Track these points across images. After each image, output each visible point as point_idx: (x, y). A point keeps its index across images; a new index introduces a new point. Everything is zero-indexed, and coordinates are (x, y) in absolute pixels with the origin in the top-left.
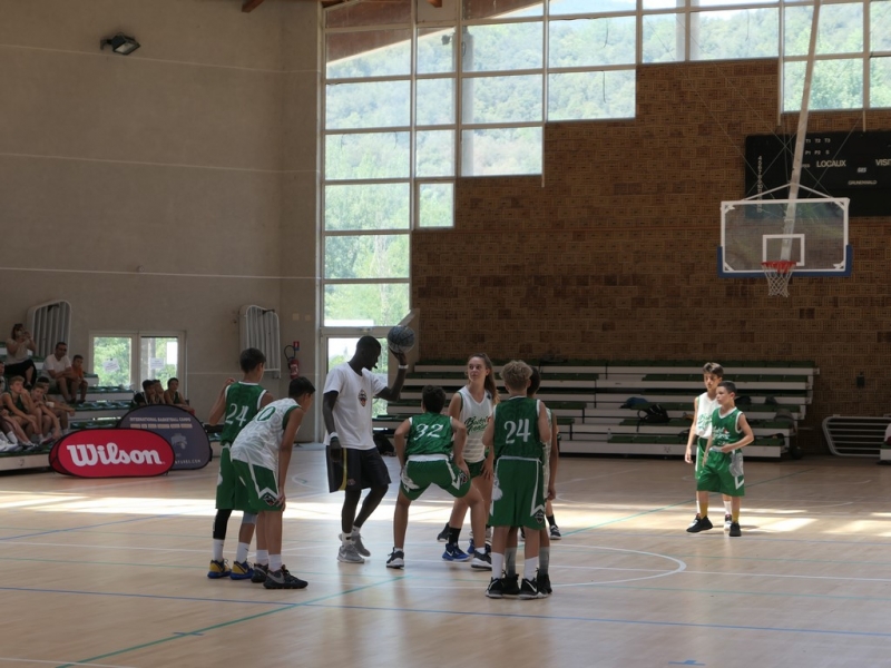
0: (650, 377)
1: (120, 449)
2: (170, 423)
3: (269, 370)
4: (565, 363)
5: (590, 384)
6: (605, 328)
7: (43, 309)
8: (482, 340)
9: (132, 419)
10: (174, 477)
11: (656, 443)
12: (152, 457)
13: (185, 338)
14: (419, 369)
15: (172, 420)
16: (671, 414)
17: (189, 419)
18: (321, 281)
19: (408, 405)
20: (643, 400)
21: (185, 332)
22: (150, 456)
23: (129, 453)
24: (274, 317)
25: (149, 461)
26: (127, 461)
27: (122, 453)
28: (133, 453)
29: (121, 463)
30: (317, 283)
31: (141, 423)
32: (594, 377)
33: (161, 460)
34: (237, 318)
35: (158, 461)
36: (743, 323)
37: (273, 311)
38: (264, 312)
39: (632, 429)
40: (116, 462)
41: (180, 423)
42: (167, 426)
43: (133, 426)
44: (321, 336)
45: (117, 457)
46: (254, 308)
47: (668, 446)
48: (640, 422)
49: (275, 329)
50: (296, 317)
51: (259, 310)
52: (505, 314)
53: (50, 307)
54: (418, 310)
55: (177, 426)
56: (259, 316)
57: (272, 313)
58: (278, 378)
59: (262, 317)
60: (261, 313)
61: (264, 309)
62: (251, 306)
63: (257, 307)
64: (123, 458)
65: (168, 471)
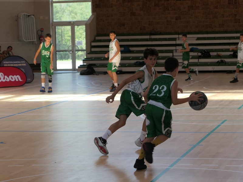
0: (198, 39)
1: (4, 75)
2: (18, 64)
4: (160, 34)
5: (174, 42)
6: (176, 19)
8: (124, 25)
9: (4, 62)
10: (27, 86)
11: (208, 66)
12: (18, 78)
14: (97, 38)
15: (19, 62)
16: (212, 54)
17: (24, 62)
18: (51, 2)
19: (96, 54)
20: (197, 48)
22: (16, 78)
23: (8, 77)
24: (33, 18)
25: (17, 80)
26: (8, 80)
27: (6, 77)
28: (10, 76)
29: (6, 81)
30: (50, 3)
31: (7, 64)
32: (174, 39)
33: (21, 79)
34: (17, 19)
35: (20, 80)
36: (235, 15)
38: (29, 16)
39: (196, 61)
40: (4, 81)
41: (21, 63)
43: (5, 65)
44: (52, 25)
45: (4, 79)
46: (24, 15)
47: (213, 67)
48: (199, 57)
49: (33, 23)
50: (41, 18)
51: (27, 15)
52: (133, 14)
54: (95, 13)
55: (20, 65)
56: (27, 17)
57: (32, 16)
58: (35, 44)
59: (28, 18)
60: (28, 16)
61: (29, 15)
62: (23, 14)
63: (26, 14)
64: (7, 79)
65: (24, 84)
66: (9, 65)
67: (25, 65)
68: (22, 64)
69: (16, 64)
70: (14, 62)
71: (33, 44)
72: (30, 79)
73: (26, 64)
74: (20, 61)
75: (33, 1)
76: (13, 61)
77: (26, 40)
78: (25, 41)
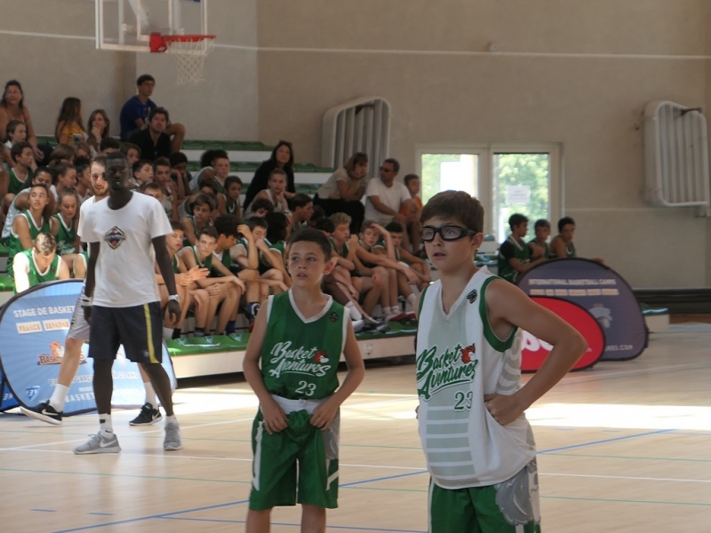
2: (585, 287)
3: (691, 203)
7: (348, 111)
9: (532, 282)
13: (561, 153)
15: (590, 282)
17: (611, 282)
21: (561, 145)
24: (699, 120)
31: (544, 288)
34: (640, 123)
37: (699, 110)
38: (683, 112)
41: (600, 288)
42: (582, 293)
43: (535, 292)
46: (667, 107)
49: (700, 138)
51: (675, 109)
53: (359, 109)
55: (596, 292)
56: (675, 118)
57: (696, 113)
58: (705, 216)
59: (680, 120)
60: (679, 113)
61: (685, 107)
62: (663, 103)
63: (673, 104)
64: (529, 343)
65: (595, 363)
66: (550, 292)
67: (614, 292)
68: (604, 290)
69: (579, 288)
70: (572, 282)
71: (697, 216)
72: (631, 347)
73: (620, 291)
74: (597, 277)
75: (704, 57)
76: (567, 278)
77: (671, 202)
78: (665, 207)
